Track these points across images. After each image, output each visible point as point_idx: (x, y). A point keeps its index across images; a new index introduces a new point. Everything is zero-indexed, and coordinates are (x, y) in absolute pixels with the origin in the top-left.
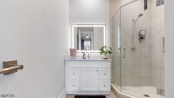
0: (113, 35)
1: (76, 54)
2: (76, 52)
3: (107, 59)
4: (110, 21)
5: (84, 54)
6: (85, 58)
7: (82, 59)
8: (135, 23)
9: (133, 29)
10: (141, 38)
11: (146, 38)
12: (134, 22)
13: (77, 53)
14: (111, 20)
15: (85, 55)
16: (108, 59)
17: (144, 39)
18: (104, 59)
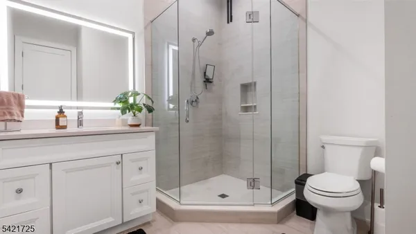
0: (152, 65)
1: (22, 113)
2: (21, 106)
3: (138, 126)
4: (145, 28)
5: (61, 112)
6: (64, 127)
7: (52, 130)
8: (199, 46)
9: (194, 60)
10: (208, 81)
11: (215, 81)
12: (196, 44)
13: (26, 111)
14: (148, 25)
15: (65, 116)
16: (142, 128)
17: (211, 82)
18: (131, 126)
